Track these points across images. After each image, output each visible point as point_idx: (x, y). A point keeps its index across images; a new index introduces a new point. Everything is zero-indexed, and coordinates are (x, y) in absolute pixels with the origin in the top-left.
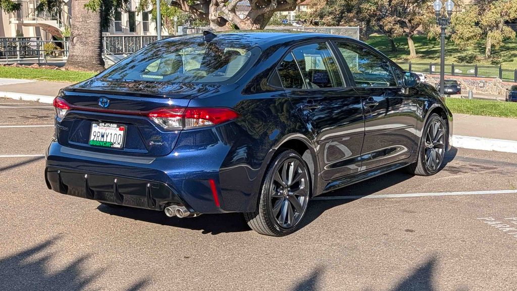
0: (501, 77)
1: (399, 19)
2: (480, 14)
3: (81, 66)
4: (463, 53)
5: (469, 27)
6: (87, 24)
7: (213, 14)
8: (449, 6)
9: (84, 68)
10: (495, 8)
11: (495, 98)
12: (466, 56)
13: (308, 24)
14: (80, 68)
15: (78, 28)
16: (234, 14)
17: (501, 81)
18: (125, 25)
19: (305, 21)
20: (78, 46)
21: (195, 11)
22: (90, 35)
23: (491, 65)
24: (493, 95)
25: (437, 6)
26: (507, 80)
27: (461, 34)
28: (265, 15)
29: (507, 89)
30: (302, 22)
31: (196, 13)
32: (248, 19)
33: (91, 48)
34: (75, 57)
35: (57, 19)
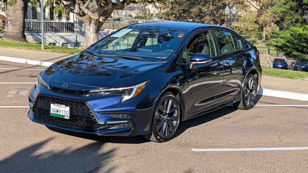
0: (269, 54)
1: (213, 18)
2: (258, 16)
3: (11, 38)
4: (249, 39)
5: (251, 24)
6: (16, 14)
7: (76, 9)
8: (234, 11)
9: (13, 39)
10: (267, 13)
11: (265, 66)
12: (250, 41)
13: (163, 19)
14: (11, 39)
15: (10, 16)
16: (88, 10)
17: (269, 56)
18: (47, 16)
19: (162, 17)
20: (10, 26)
21: (67, 7)
22: (17, 20)
23: (266, 47)
24: (264, 64)
25: (227, 11)
26: (272, 55)
27: (247, 28)
28: (108, 11)
29: (271, 60)
30: (160, 18)
31: (68, 9)
32: (96, 13)
33: (18, 28)
34: (8, 33)
35: (4, 11)
